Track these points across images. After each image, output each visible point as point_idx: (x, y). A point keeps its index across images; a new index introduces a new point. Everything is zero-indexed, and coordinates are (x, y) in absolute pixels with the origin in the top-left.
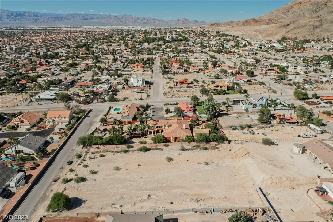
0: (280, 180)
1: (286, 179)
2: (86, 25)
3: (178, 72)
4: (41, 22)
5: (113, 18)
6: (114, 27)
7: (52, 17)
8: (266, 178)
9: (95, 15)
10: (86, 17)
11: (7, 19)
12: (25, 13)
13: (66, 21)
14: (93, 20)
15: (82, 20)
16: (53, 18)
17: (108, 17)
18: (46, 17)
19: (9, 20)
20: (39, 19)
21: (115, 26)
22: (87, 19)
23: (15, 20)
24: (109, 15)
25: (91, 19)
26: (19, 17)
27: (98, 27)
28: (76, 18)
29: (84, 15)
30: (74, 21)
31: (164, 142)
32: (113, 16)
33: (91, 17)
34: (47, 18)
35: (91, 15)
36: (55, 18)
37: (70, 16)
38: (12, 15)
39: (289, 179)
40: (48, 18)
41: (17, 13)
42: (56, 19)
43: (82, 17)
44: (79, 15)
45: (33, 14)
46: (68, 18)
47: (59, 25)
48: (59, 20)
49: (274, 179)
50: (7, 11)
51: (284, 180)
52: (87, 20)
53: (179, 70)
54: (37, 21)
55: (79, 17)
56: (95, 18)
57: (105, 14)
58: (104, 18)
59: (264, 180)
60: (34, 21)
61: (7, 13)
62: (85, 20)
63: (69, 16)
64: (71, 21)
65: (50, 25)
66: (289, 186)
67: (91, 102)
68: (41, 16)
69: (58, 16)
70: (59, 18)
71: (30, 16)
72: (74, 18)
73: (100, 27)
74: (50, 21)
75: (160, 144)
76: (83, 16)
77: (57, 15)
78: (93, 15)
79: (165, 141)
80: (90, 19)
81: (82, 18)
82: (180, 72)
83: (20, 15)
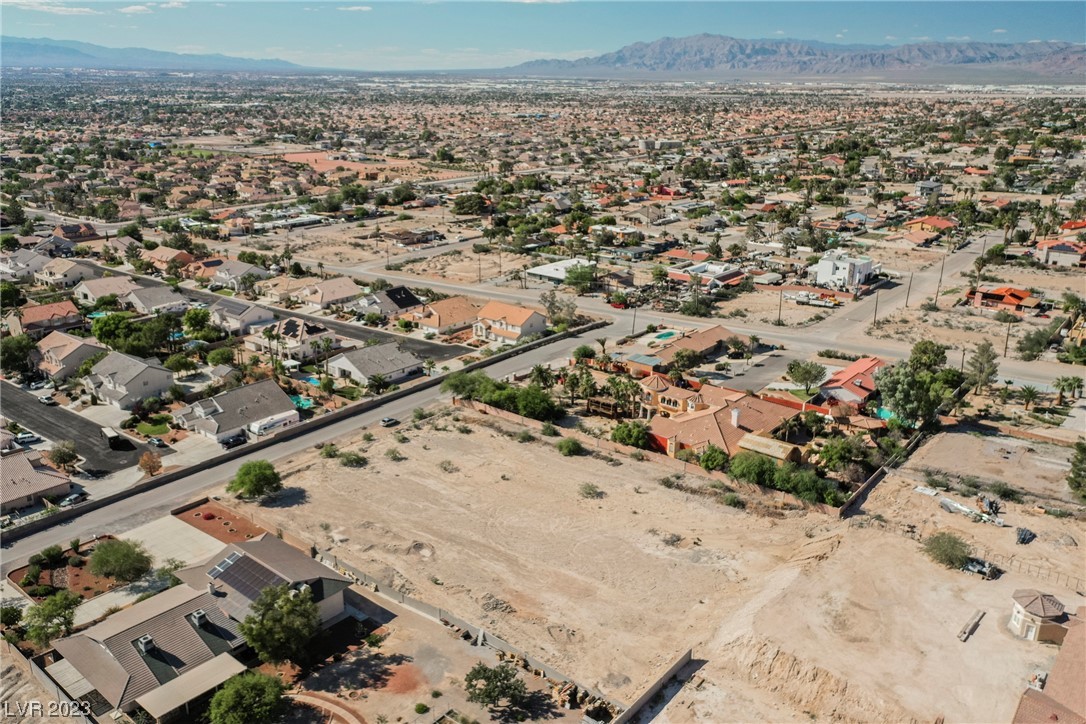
0: (787, 668)
1: (810, 675)
2: (958, 83)
3: (1050, 263)
4: (818, 72)
5: (1074, 58)
6: (1068, 88)
7: (855, 56)
8: (745, 642)
9: (1005, 46)
10: (971, 54)
11: (728, 62)
12: (778, 43)
13: (897, 67)
14: (995, 65)
15: (952, 65)
16: (858, 58)
17: (1055, 53)
18: (837, 57)
19: (729, 65)
20: (814, 62)
21: (1074, 87)
22: (971, 60)
23: (746, 65)
24: (1064, 46)
25: (988, 59)
26: (759, 58)
27: (999, 88)
28: (934, 57)
29: (963, 48)
30: (925, 68)
31: (636, 445)
32: (1076, 49)
33: (990, 53)
34: (839, 59)
35: (992, 45)
36: (862, 58)
37: (915, 53)
38: (742, 50)
39: (819, 681)
40: (842, 60)
41: (757, 47)
42: (868, 60)
43: (955, 53)
44: (948, 47)
45: (799, 48)
46: (905, 59)
47: (866, 81)
48: (873, 64)
49: (770, 655)
50: (732, 39)
51: (799, 676)
52: (970, 66)
53: (1057, 254)
54: (805, 69)
55: (944, 55)
56: (1003, 59)
57: (1047, 43)
58: (1039, 56)
59: (738, 643)
60: (798, 67)
61: (728, 48)
62: (963, 65)
63: (910, 53)
64: (912, 68)
65: (839, 81)
66: (803, 703)
67: (639, 303)
68: (822, 54)
69: (875, 52)
70: (874, 59)
71: (790, 54)
72: (926, 56)
73: (1013, 88)
74: (845, 68)
75: (627, 447)
76: (961, 52)
77: (874, 50)
78: (998, 45)
79: (640, 442)
80: (985, 59)
81: (957, 56)
82: (1059, 264)
83: (764, 50)
